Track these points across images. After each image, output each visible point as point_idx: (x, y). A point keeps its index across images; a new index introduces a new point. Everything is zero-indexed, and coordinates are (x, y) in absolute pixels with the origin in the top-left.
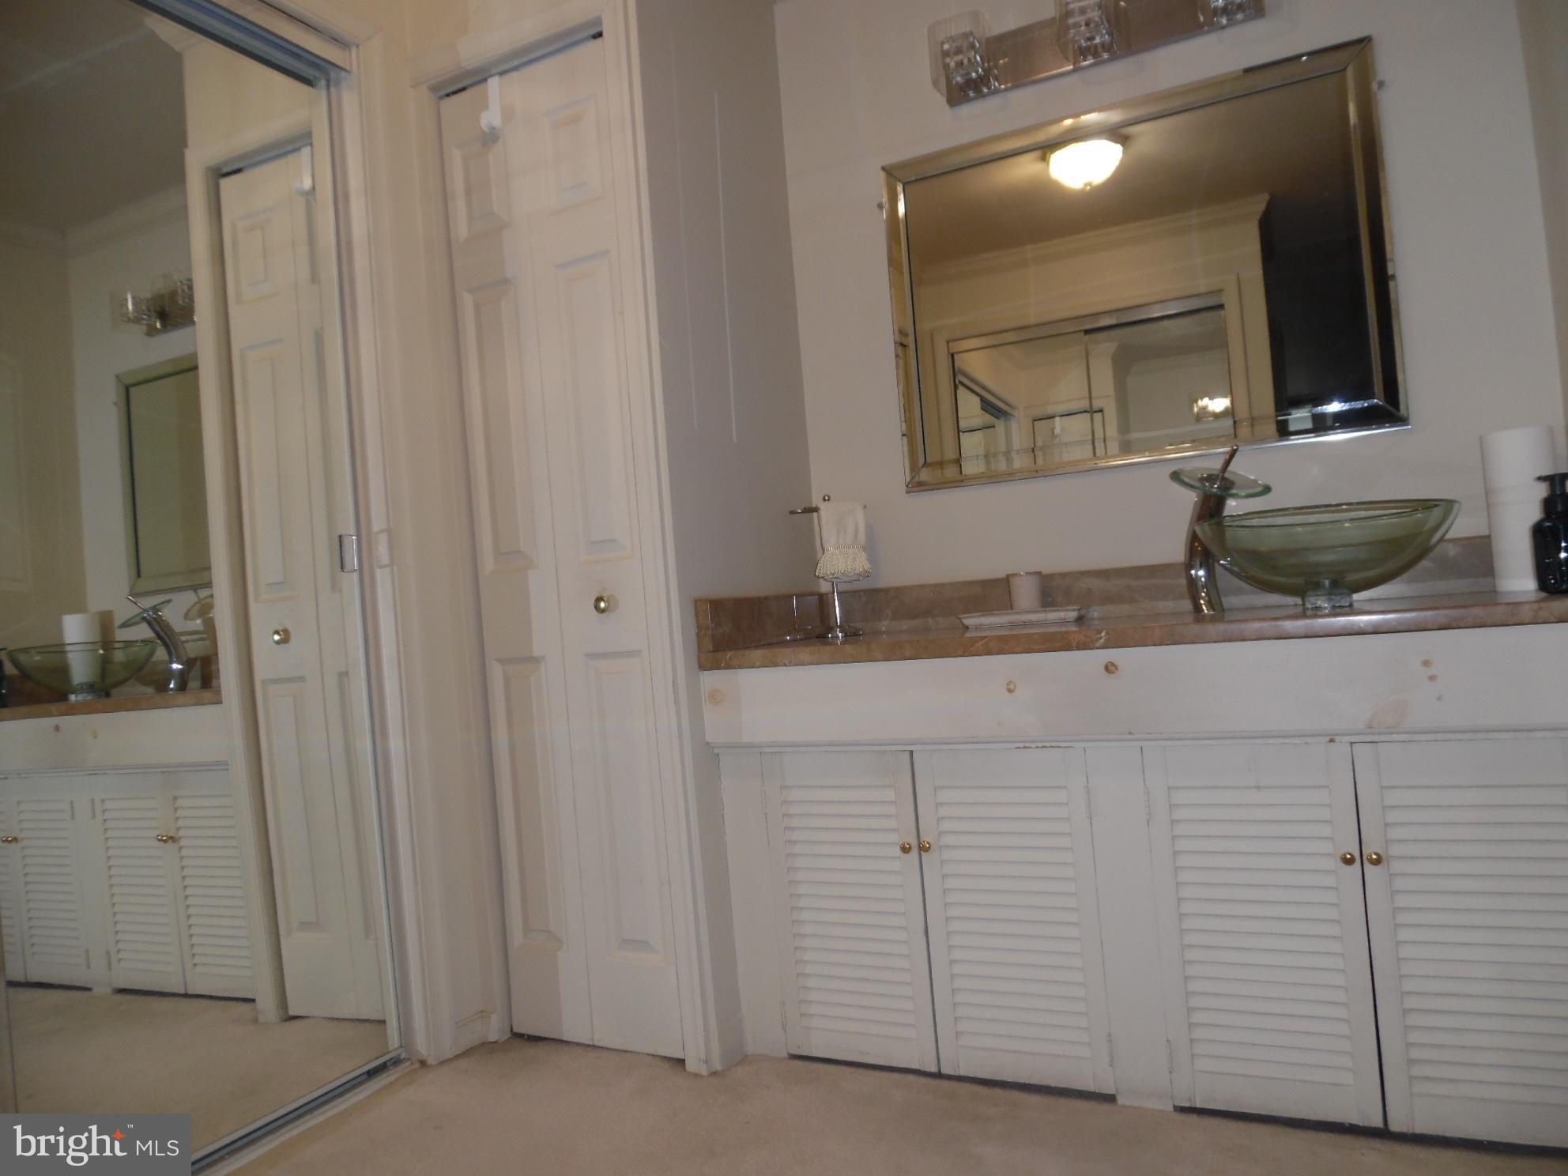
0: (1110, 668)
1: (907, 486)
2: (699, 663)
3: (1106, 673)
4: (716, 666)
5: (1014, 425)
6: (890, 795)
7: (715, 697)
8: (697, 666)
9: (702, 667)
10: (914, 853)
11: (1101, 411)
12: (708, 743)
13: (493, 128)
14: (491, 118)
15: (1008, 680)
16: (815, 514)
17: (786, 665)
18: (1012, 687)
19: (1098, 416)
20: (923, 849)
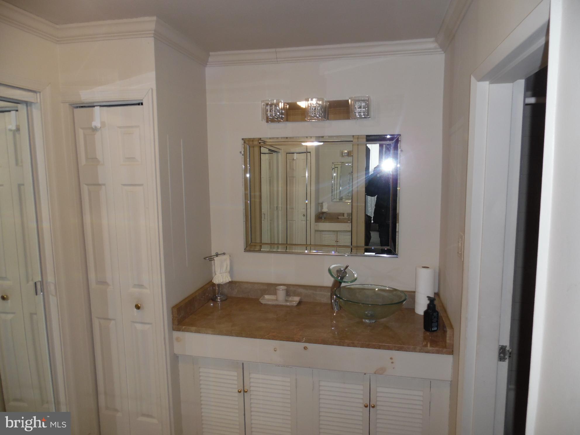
0: (305, 348)
1: (245, 250)
2: (173, 328)
3: (305, 350)
4: (179, 330)
5: (280, 155)
6: (236, 374)
7: (178, 339)
8: (172, 329)
9: (174, 330)
10: (242, 392)
11: (310, 152)
12: (175, 354)
13: (96, 127)
14: (96, 123)
15: (274, 348)
16: (213, 261)
17: (203, 333)
18: (276, 349)
19: (309, 154)
20: (245, 392)
